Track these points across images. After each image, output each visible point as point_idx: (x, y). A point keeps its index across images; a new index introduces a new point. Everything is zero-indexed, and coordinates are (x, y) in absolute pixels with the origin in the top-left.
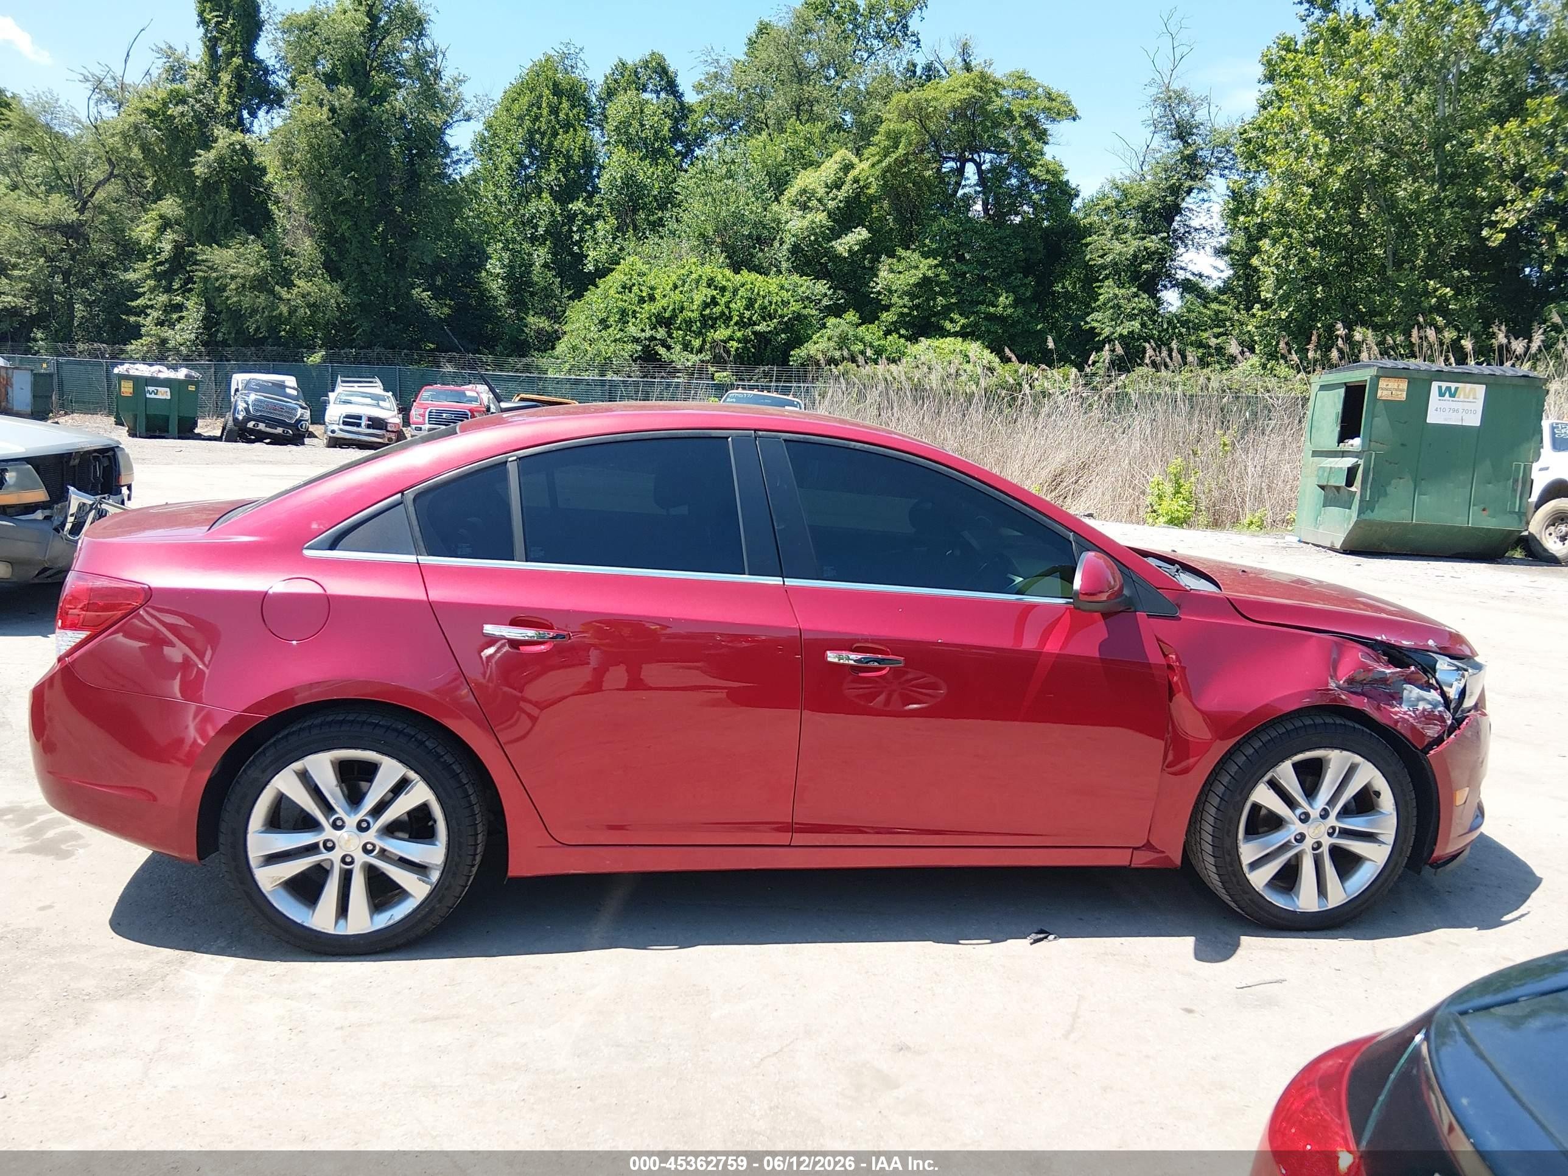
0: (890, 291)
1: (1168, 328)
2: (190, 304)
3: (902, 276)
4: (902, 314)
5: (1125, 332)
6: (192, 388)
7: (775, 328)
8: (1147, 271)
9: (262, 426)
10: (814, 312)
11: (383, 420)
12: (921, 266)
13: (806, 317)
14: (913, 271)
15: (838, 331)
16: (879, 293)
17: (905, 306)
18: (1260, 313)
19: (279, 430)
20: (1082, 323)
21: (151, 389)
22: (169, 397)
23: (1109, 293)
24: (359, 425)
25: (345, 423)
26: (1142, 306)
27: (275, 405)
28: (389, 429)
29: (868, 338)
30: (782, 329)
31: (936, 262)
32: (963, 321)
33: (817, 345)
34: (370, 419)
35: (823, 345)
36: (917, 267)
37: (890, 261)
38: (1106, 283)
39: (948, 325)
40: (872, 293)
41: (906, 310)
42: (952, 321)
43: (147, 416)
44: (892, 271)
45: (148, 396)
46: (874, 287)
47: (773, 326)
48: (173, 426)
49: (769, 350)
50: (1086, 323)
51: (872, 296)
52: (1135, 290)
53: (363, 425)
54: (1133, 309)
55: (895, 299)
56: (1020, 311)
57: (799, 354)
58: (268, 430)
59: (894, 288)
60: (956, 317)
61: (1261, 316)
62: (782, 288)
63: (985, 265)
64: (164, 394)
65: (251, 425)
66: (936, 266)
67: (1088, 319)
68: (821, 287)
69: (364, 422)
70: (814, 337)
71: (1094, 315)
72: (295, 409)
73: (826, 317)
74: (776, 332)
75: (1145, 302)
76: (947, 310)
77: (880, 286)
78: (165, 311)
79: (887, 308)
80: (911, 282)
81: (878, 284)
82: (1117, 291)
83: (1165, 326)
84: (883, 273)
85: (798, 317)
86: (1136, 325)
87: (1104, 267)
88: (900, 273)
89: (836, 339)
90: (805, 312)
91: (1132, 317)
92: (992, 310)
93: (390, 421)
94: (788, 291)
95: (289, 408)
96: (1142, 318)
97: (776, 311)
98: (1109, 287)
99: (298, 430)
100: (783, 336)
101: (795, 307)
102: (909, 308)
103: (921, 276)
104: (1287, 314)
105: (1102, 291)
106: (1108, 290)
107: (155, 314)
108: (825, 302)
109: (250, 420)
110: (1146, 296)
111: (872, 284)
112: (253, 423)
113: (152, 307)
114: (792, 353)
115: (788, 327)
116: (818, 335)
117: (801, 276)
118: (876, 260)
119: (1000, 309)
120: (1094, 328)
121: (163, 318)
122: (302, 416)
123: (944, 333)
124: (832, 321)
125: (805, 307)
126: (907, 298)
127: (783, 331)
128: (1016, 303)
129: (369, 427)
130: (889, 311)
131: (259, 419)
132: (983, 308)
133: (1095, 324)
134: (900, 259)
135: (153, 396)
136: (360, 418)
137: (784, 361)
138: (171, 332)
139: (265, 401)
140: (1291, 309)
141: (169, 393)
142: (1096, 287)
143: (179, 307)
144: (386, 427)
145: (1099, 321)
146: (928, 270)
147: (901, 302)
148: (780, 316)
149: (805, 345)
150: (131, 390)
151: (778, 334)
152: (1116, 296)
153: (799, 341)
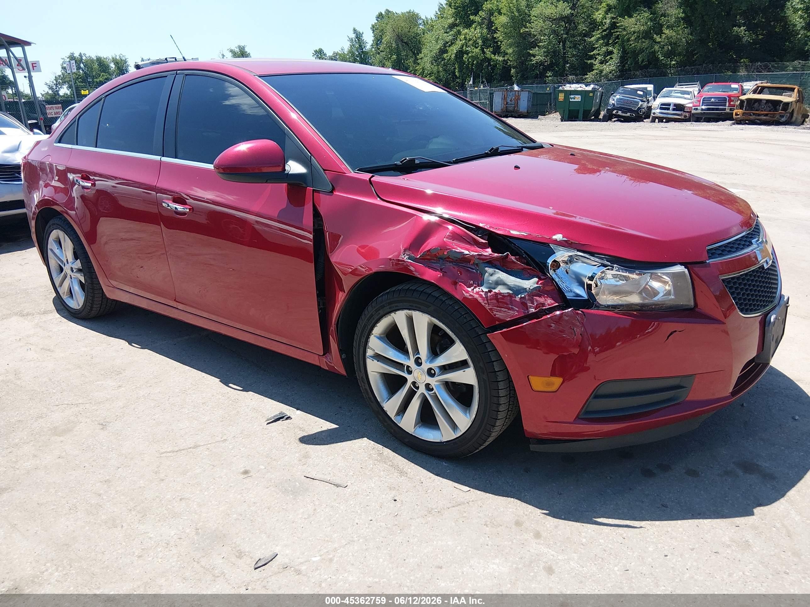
2: (615, 51)
6: (591, 95)
9: (620, 113)
11: (683, 105)
19: (628, 114)
21: (572, 96)
22: (580, 100)
24: (668, 109)
25: (661, 108)
27: (628, 100)
28: (685, 110)
34: (675, 105)
43: (569, 110)
45: (571, 100)
48: (581, 115)
53: (671, 109)
58: (624, 114)
64: (578, 98)
65: (614, 112)
69: (671, 107)
72: (638, 103)
78: (604, 56)
93: (687, 106)
95: (635, 102)
99: (639, 114)
107: (600, 58)
109: (614, 109)
112: (615, 111)
113: (598, 54)
121: (603, 59)
122: (641, 105)
129: (674, 110)
131: (619, 109)
135: (573, 100)
136: (669, 105)
138: (605, 66)
139: (623, 99)
141: (580, 98)
143: (611, 53)
144: (684, 109)
150: (563, 98)
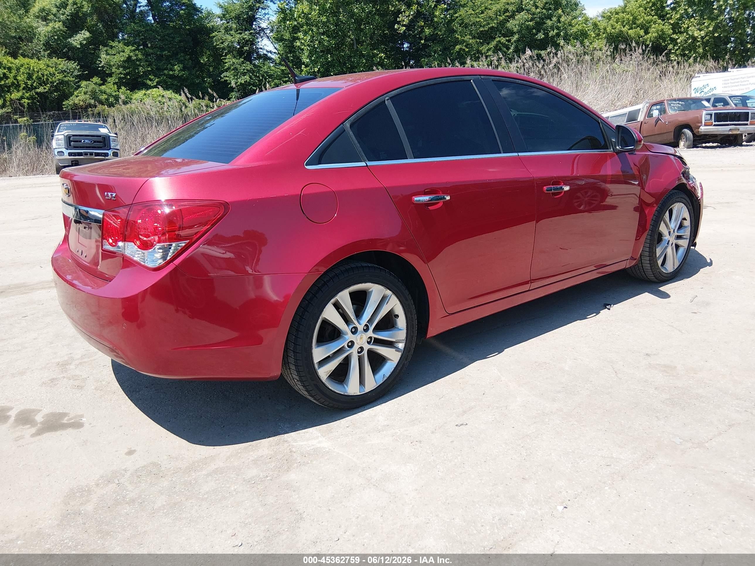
0: (110, 66)
1: (262, 79)
3: (116, 57)
4: (120, 78)
5: (243, 82)
7: (49, 89)
8: (247, 50)
10: (72, 79)
12: (126, 50)
13: (67, 82)
14: (122, 54)
15: (90, 89)
16: (103, 67)
17: (121, 73)
18: (305, 69)
20: (219, 78)
23: (230, 62)
26: (248, 68)
29: (108, 91)
30: (54, 90)
31: (134, 48)
32: (157, 80)
33: (79, 98)
35: (82, 97)
36: (124, 52)
37: (105, 48)
38: (228, 57)
39: (149, 83)
40: (99, 67)
41: (122, 76)
42: (151, 80)
44: (108, 54)
46: (99, 64)
47: (47, 88)
49: (48, 103)
50: (221, 78)
51: (99, 69)
52: (243, 60)
54: (244, 70)
55: (114, 70)
56: (186, 72)
57: (68, 103)
59: (112, 63)
60: (152, 77)
61: (306, 71)
62: (48, 66)
63: (162, 49)
66: (134, 50)
67: (222, 76)
68: (73, 65)
70: (75, 93)
71: (225, 74)
73: (80, 81)
74: (50, 92)
75: (249, 67)
76: (146, 74)
77: (103, 63)
79: (110, 75)
80: (122, 60)
81: (102, 62)
82: (234, 60)
83: (261, 78)
84: (103, 56)
85: (62, 82)
86: (247, 78)
87: (224, 49)
88: (114, 55)
89: (89, 93)
90: (66, 79)
91: (244, 74)
92: (171, 73)
94: (52, 68)
96: (249, 74)
97: (47, 79)
98: (229, 59)
100: (55, 94)
101: (60, 76)
102: (124, 74)
103: (127, 56)
104: (317, 69)
105: (226, 61)
106: (229, 60)
108: (76, 73)
110: (249, 63)
111: (98, 62)
114: (64, 103)
115: (57, 89)
116: (78, 92)
117: (58, 59)
118: (97, 49)
119: (177, 72)
120: (227, 80)
123: (148, 87)
124: (84, 83)
125: (65, 77)
126: (121, 69)
127: (55, 91)
128: (184, 69)
130: (112, 77)
132: (166, 72)
133: (227, 78)
134: (112, 47)
137: (60, 108)
140: (319, 67)
142: (223, 59)
145: (228, 76)
146: (130, 53)
147: (118, 72)
148: (51, 82)
149: (71, 98)
151: (51, 93)
152: (234, 63)
153: (67, 96)
